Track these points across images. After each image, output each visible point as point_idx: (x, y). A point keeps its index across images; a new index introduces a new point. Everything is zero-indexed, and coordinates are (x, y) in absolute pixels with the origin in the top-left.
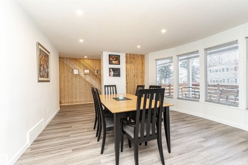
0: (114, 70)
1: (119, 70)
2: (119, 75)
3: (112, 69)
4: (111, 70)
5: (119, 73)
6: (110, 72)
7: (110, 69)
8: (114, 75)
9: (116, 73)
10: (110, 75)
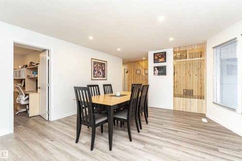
0: (159, 68)
1: (166, 68)
2: (164, 74)
3: (157, 67)
4: (156, 69)
5: (165, 71)
6: (155, 70)
7: (154, 67)
8: (159, 74)
9: (162, 71)
10: (154, 74)
